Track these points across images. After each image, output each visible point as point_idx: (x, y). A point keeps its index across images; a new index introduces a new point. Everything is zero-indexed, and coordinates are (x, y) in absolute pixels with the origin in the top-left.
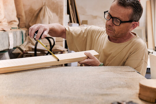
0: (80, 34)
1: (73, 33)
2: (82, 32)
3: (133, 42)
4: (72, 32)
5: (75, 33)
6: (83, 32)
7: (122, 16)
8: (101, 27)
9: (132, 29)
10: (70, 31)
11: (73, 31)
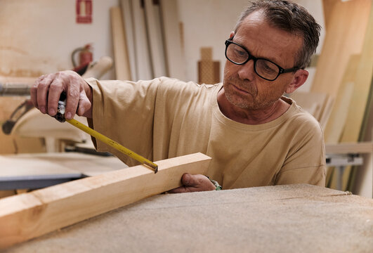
0: (134, 102)
1: (116, 101)
2: (138, 97)
3: (293, 121)
4: (112, 98)
5: (122, 101)
6: (140, 97)
7: (281, 55)
8: (187, 82)
9: (293, 89)
10: (105, 94)
11: (115, 93)
